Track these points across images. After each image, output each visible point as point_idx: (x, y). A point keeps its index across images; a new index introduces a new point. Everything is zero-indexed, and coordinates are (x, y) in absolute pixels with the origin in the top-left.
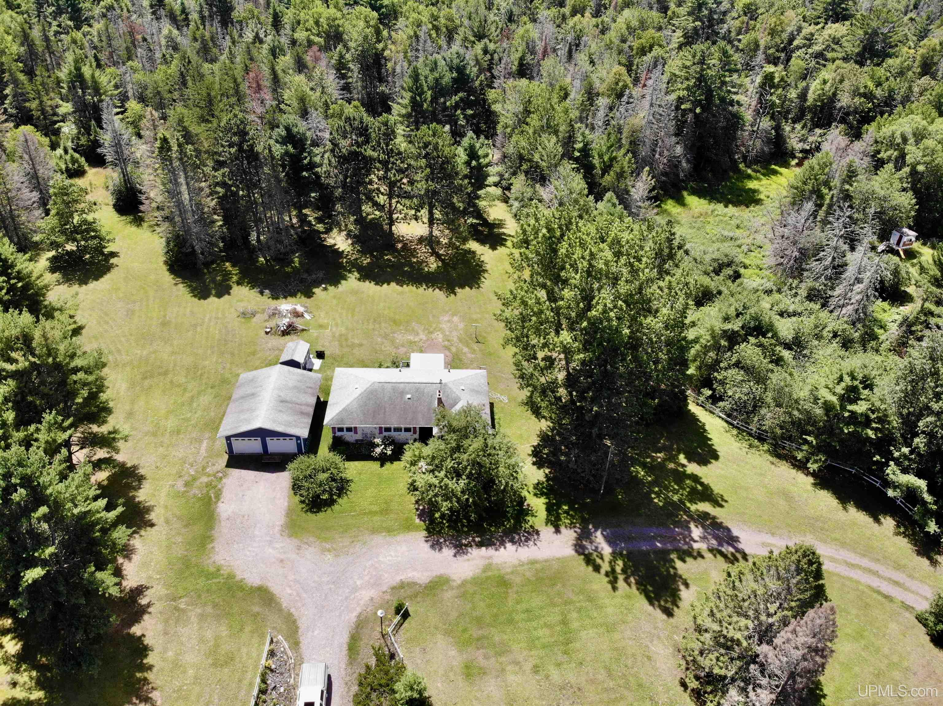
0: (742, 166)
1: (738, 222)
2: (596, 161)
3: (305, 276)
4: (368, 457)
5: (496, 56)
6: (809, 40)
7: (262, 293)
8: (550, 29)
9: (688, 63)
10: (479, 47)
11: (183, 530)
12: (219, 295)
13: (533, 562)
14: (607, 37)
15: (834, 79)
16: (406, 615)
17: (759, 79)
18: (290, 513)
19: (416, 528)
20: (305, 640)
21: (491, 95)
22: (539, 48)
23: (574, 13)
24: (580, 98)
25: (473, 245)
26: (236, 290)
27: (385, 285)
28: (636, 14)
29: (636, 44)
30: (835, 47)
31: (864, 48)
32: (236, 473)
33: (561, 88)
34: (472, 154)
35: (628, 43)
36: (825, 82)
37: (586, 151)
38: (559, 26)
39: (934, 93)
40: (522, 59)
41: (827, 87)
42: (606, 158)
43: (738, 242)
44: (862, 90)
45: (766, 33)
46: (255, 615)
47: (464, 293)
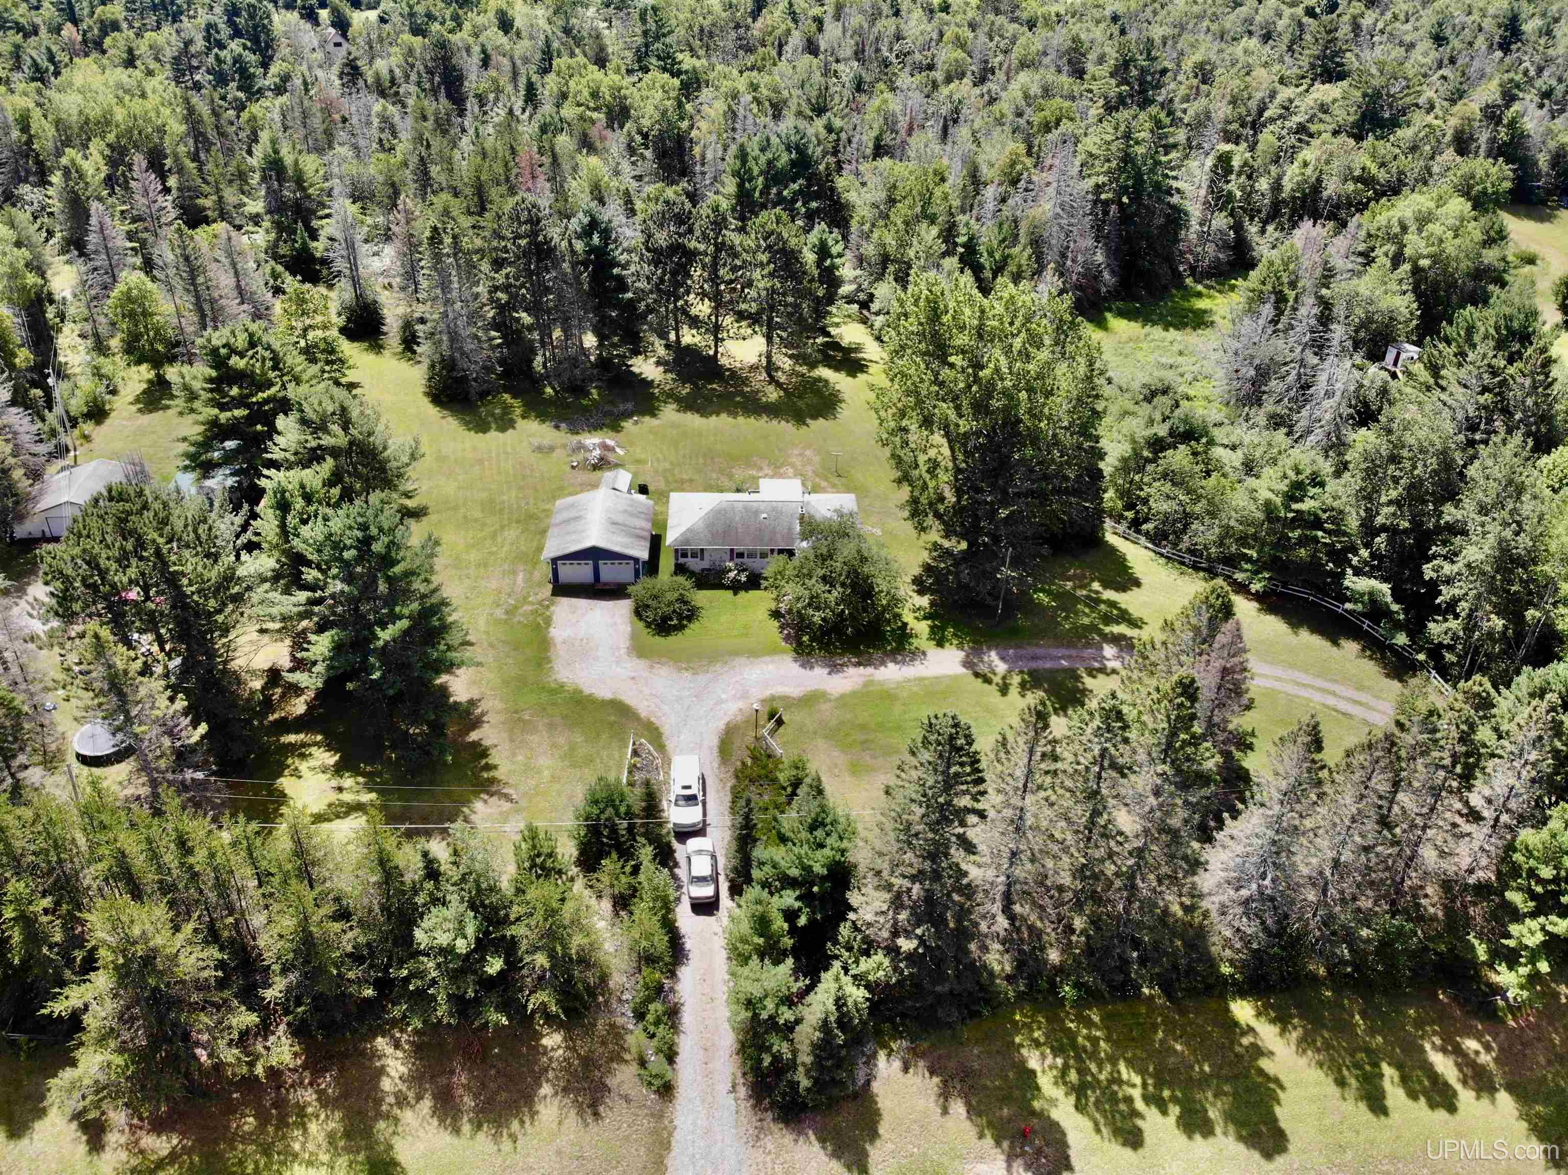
0: (1189, 281)
1: (1181, 347)
2: (984, 260)
3: (607, 408)
4: (720, 586)
5: (843, 136)
6: (1286, 109)
7: (557, 427)
8: (917, 98)
9: (1109, 138)
10: (819, 124)
11: (513, 653)
12: (502, 429)
13: (921, 679)
14: (996, 108)
15: (1318, 160)
16: (780, 722)
17: (1209, 162)
18: (634, 636)
19: (783, 652)
20: (670, 745)
21: (840, 183)
22: (903, 124)
23: (949, 80)
24: (960, 182)
25: (824, 372)
26: (521, 423)
27: (714, 418)
28: (1037, 77)
29: (1037, 119)
30: (1323, 116)
31: (1364, 116)
32: (565, 603)
33: (936, 173)
34: (823, 251)
35: (1026, 117)
36: (1305, 164)
37: (971, 247)
38: (928, 96)
39: (1459, 173)
40: (878, 139)
41: (1309, 171)
42: (997, 256)
43: (1180, 370)
44: (1357, 173)
45: (1225, 102)
46: (611, 724)
47: (818, 425)
